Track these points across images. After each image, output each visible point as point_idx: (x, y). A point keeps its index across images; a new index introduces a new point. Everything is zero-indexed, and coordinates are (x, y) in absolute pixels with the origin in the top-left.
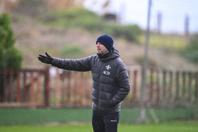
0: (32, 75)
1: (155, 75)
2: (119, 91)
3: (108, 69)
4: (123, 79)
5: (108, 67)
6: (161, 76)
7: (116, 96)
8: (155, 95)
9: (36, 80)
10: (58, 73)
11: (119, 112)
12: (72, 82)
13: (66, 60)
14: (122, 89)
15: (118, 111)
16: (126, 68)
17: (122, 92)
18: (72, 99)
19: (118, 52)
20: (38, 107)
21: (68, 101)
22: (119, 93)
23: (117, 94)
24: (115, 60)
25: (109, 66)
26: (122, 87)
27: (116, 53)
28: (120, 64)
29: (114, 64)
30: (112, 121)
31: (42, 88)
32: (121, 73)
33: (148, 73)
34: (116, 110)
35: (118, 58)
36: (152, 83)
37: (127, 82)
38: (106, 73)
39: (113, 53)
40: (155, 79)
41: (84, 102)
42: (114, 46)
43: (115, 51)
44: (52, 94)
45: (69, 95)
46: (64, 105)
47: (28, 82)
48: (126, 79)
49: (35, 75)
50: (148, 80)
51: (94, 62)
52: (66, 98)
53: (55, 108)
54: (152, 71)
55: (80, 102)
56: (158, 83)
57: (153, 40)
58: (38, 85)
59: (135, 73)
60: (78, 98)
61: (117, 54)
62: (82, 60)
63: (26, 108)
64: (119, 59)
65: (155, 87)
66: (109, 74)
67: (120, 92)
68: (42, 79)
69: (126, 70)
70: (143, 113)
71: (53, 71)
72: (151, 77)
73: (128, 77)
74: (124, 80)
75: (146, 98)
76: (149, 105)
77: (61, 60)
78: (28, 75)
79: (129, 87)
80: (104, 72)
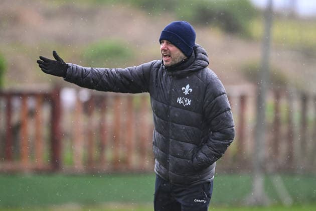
0: (24, 104)
1: (283, 103)
2: (211, 139)
3: (186, 92)
4: (219, 114)
5: (187, 89)
6: (296, 106)
7: (206, 149)
8: (283, 147)
9: (32, 114)
10: (78, 100)
11: (212, 181)
12: (110, 118)
13: (95, 69)
14: (217, 135)
15: (210, 180)
16: (223, 89)
17: (218, 141)
18: (109, 154)
19: (206, 55)
20: (38, 171)
21: (101, 159)
22: (210, 143)
23: (208, 146)
24: (200, 74)
25: (188, 86)
26: (218, 131)
27: (202, 59)
28: (211, 81)
29: (198, 81)
30: (197, 201)
31: (45, 131)
32: (214, 101)
33: (269, 101)
34: (205, 178)
35: (206, 69)
36: (277, 122)
37: (229, 119)
38: (182, 102)
39: (196, 58)
40: (283, 114)
41: (135, 160)
42: (196, 44)
43: (200, 55)
44: (66, 144)
45: (102, 147)
46: (92, 168)
47: (16, 118)
48: (225, 113)
49: (31, 103)
50: (269, 115)
51: (157, 76)
52: (96, 153)
53: (73, 174)
54: (278, 96)
55: (125, 162)
56: (289, 121)
57: (280, 31)
58: (38, 124)
59: (243, 99)
60: (121, 152)
61: (205, 60)
62: (131, 71)
63: (12, 173)
64: (209, 71)
65: (284, 129)
66: (189, 103)
67: (213, 140)
68: (45, 113)
69: (224, 93)
70: (259, 183)
71: (70, 96)
72: (277, 109)
73: (229, 109)
74: (221, 115)
75: (264, 152)
76: (270, 167)
77: (85, 70)
78: (16, 103)
79: (233, 130)
80: (179, 100)
